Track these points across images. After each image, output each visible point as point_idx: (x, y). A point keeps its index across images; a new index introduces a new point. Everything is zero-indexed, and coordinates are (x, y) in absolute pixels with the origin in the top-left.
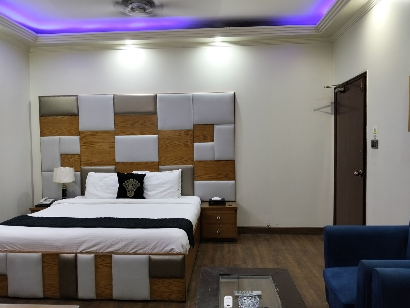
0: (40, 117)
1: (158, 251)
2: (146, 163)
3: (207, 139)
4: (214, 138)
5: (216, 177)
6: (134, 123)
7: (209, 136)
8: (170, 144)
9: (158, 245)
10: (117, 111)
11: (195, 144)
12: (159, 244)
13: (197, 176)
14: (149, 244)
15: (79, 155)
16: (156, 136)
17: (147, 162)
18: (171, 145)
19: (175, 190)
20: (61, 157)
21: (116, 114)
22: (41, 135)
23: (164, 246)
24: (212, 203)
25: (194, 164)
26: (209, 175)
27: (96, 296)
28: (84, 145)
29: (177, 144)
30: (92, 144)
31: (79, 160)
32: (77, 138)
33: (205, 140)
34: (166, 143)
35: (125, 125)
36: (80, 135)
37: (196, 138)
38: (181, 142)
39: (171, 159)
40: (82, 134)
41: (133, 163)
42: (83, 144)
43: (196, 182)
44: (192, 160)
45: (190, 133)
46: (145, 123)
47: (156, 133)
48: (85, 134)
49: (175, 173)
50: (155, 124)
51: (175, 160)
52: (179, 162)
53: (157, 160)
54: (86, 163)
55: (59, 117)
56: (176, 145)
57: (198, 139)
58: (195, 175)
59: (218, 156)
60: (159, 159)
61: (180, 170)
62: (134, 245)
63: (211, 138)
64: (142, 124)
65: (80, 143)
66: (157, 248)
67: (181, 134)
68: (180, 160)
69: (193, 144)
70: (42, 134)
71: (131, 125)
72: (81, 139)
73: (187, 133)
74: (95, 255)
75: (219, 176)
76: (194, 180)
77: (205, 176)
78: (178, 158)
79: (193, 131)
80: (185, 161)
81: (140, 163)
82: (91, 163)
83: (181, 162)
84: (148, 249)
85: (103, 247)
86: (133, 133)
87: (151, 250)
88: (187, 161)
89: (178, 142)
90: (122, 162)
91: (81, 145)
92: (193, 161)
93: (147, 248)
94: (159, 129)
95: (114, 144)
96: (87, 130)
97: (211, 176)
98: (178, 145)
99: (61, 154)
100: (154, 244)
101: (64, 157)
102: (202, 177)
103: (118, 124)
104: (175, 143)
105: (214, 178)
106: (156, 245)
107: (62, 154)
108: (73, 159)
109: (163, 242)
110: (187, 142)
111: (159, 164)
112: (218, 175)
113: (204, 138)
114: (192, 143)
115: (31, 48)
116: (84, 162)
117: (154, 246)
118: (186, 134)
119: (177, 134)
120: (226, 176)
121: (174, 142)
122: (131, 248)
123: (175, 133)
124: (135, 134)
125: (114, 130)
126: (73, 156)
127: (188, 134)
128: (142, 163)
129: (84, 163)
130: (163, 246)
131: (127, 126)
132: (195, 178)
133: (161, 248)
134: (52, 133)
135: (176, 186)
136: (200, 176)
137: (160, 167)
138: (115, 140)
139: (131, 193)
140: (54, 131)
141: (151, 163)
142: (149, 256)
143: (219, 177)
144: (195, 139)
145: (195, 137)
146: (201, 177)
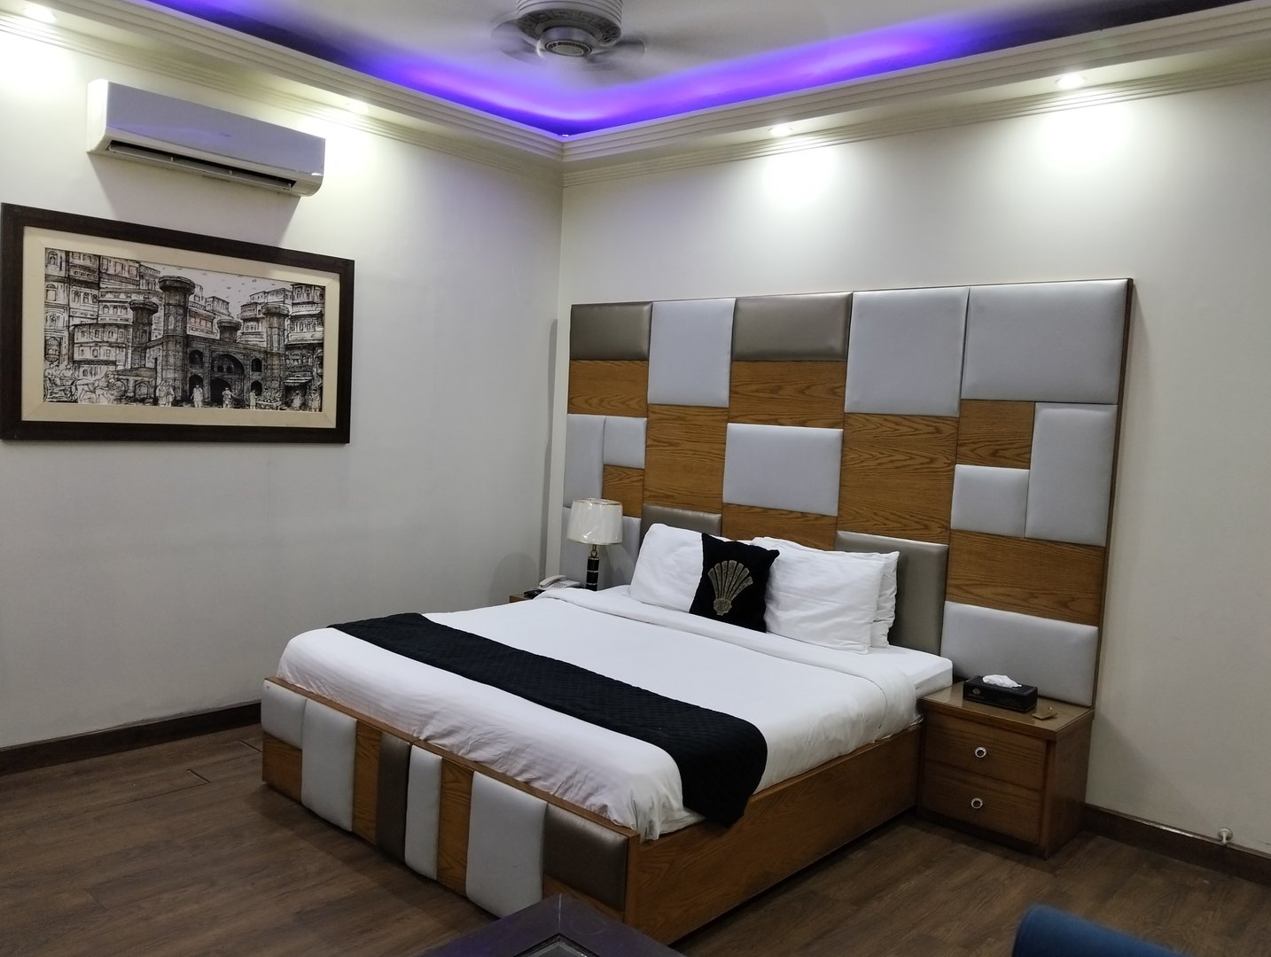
0: (571, 359)
1: (576, 798)
2: (799, 515)
3: (1007, 454)
4: (1031, 452)
5: (1025, 600)
6: (780, 388)
7: (1014, 446)
8: (879, 461)
9: (575, 781)
10: (738, 349)
11: (961, 469)
12: (578, 777)
13: (957, 586)
14: (556, 771)
15: (642, 472)
16: (836, 433)
17: (804, 514)
18: (879, 464)
19: (861, 619)
20: (604, 471)
21: (736, 358)
22: (570, 411)
23: (589, 791)
24: (976, 691)
25: (949, 541)
26: (1000, 590)
27: (438, 871)
28: (656, 446)
29: (900, 464)
30: (671, 444)
31: (640, 484)
32: (640, 423)
33: (995, 459)
34: (865, 456)
35: (757, 391)
36: (647, 417)
37: (964, 448)
38: (911, 458)
39: (876, 514)
40: (654, 412)
41: (766, 510)
42: (653, 441)
43: (951, 607)
44: (946, 524)
45: (947, 429)
46: (809, 387)
47: (840, 423)
48: (659, 413)
49: (873, 562)
50: (838, 392)
51: (887, 519)
52: (900, 525)
53: (831, 509)
54: (655, 496)
55: (608, 364)
56: (897, 468)
57: (972, 451)
58: (949, 582)
59: (1037, 524)
60: (839, 509)
61: (895, 555)
62: (524, 762)
63: (1018, 451)
64: (802, 392)
65: (647, 437)
66: (573, 789)
67: (917, 430)
68: (904, 521)
69: (954, 470)
70: (573, 408)
71: (772, 391)
72: (648, 428)
73: (936, 428)
74: (443, 761)
75: (1036, 597)
76: (943, 596)
77: (986, 592)
78: (898, 513)
79: (957, 421)
80: (919, 526)
81: (785, 512)
82: (668, 497)
83: (905, 525)
84: (554, 784)
85: (465, 743)
86: (773, 417)
87: (560, 791)
88: (926, 527)
89: (902, 457)
90: (740, 505)
91: (649, 443)
92: (948, 528)
93: (552, 780)
94: (847, 409)
95: (722, 446)
96: (665, 403)
97: (1008, 595)
98: (904, 466)
99: (604, 465)
100: (568, 773)
101: (611, 474)
102: (973, 590)
103: (739, 389)
104: (892, 461)
105: (1018, 602)
106: (570, 778)
107: (608, 465)
108: (627, 481)
109: (586, 777)
110: (932, 460)
111: (838, 523)
112: (1032, 594)
113: (997, 451)
114: (949, 465)
115: (565, 175)
116: (652, 491)
117: (566, 782)
118: (932, 429)
119: (904, 429)
120: (1065, 605)
121: (890, 456)
122: (519, 767)
123: (897, 424)
124: (779, 421)
125: (727, 406)
126: (629, 473)
127: (938, 431)
128: (791, 516)
129: (650, 496)
130: (586, 789)
131: (761, 395)
132: (949, 590)
133: (582, 794)
134: (590, 405)
135: (866, 607)
136: (967, 585)
137: (842, 534)
138: (725, 436)
139: (723, 603)
140: (595, 401)
141: (817, 519)
142: (547, 806)
143: (1035, 601)
144: (962, 450)
145: (962, 445)
146: (971, 593)
